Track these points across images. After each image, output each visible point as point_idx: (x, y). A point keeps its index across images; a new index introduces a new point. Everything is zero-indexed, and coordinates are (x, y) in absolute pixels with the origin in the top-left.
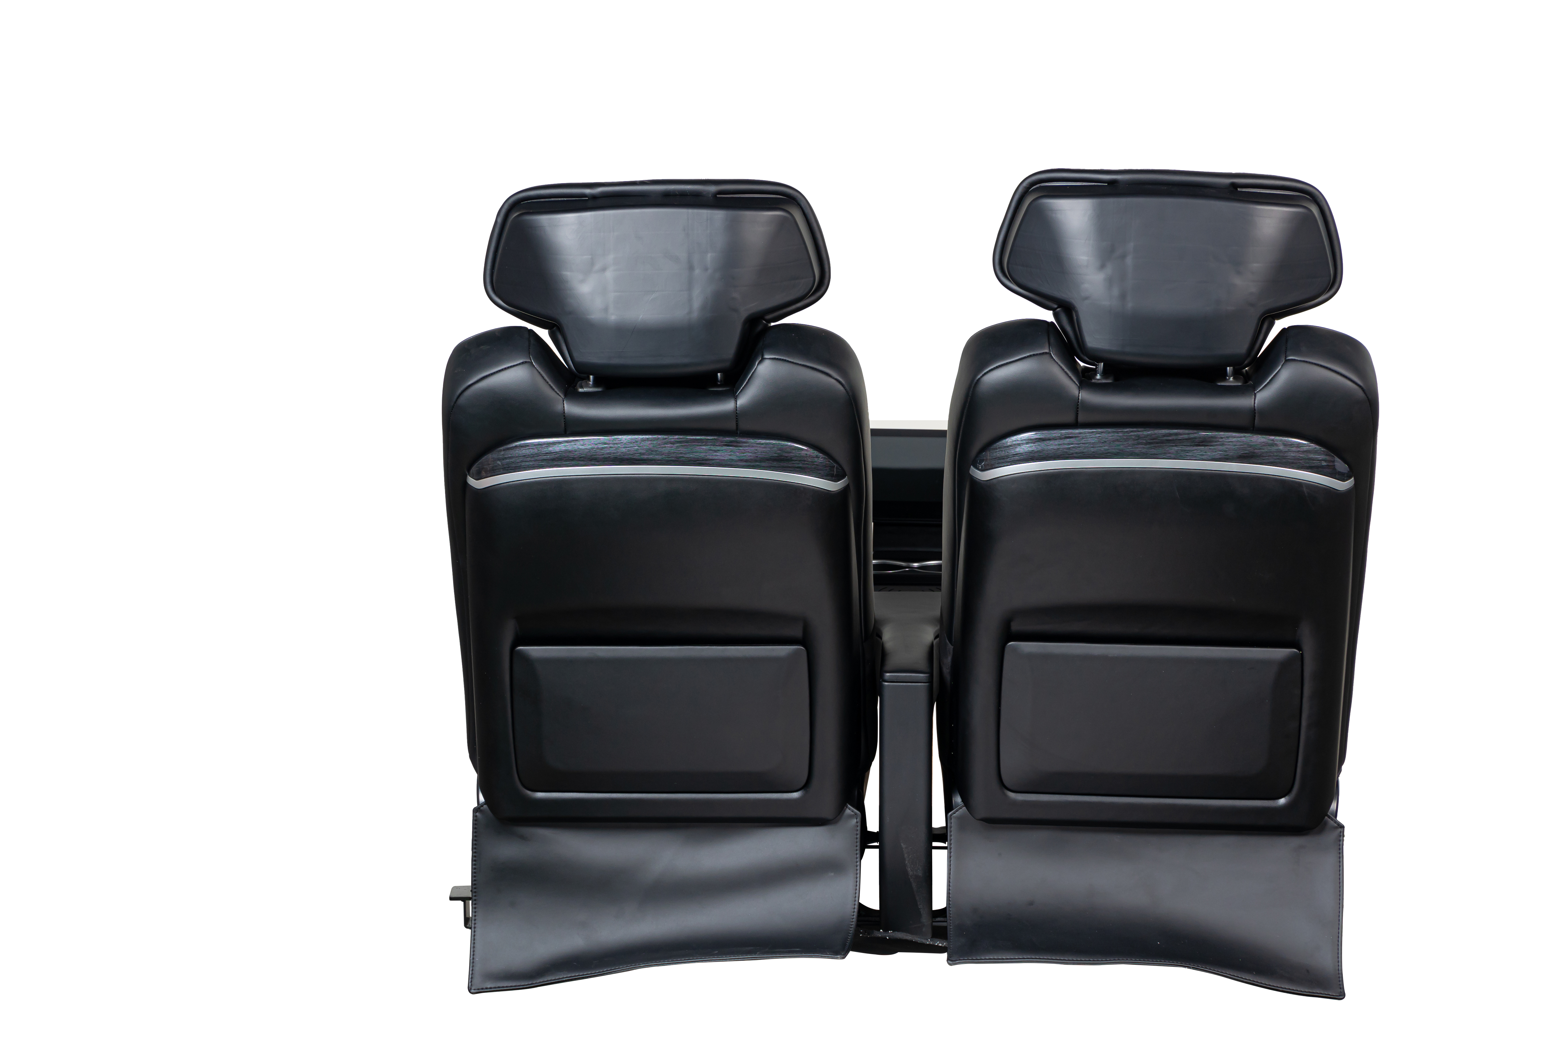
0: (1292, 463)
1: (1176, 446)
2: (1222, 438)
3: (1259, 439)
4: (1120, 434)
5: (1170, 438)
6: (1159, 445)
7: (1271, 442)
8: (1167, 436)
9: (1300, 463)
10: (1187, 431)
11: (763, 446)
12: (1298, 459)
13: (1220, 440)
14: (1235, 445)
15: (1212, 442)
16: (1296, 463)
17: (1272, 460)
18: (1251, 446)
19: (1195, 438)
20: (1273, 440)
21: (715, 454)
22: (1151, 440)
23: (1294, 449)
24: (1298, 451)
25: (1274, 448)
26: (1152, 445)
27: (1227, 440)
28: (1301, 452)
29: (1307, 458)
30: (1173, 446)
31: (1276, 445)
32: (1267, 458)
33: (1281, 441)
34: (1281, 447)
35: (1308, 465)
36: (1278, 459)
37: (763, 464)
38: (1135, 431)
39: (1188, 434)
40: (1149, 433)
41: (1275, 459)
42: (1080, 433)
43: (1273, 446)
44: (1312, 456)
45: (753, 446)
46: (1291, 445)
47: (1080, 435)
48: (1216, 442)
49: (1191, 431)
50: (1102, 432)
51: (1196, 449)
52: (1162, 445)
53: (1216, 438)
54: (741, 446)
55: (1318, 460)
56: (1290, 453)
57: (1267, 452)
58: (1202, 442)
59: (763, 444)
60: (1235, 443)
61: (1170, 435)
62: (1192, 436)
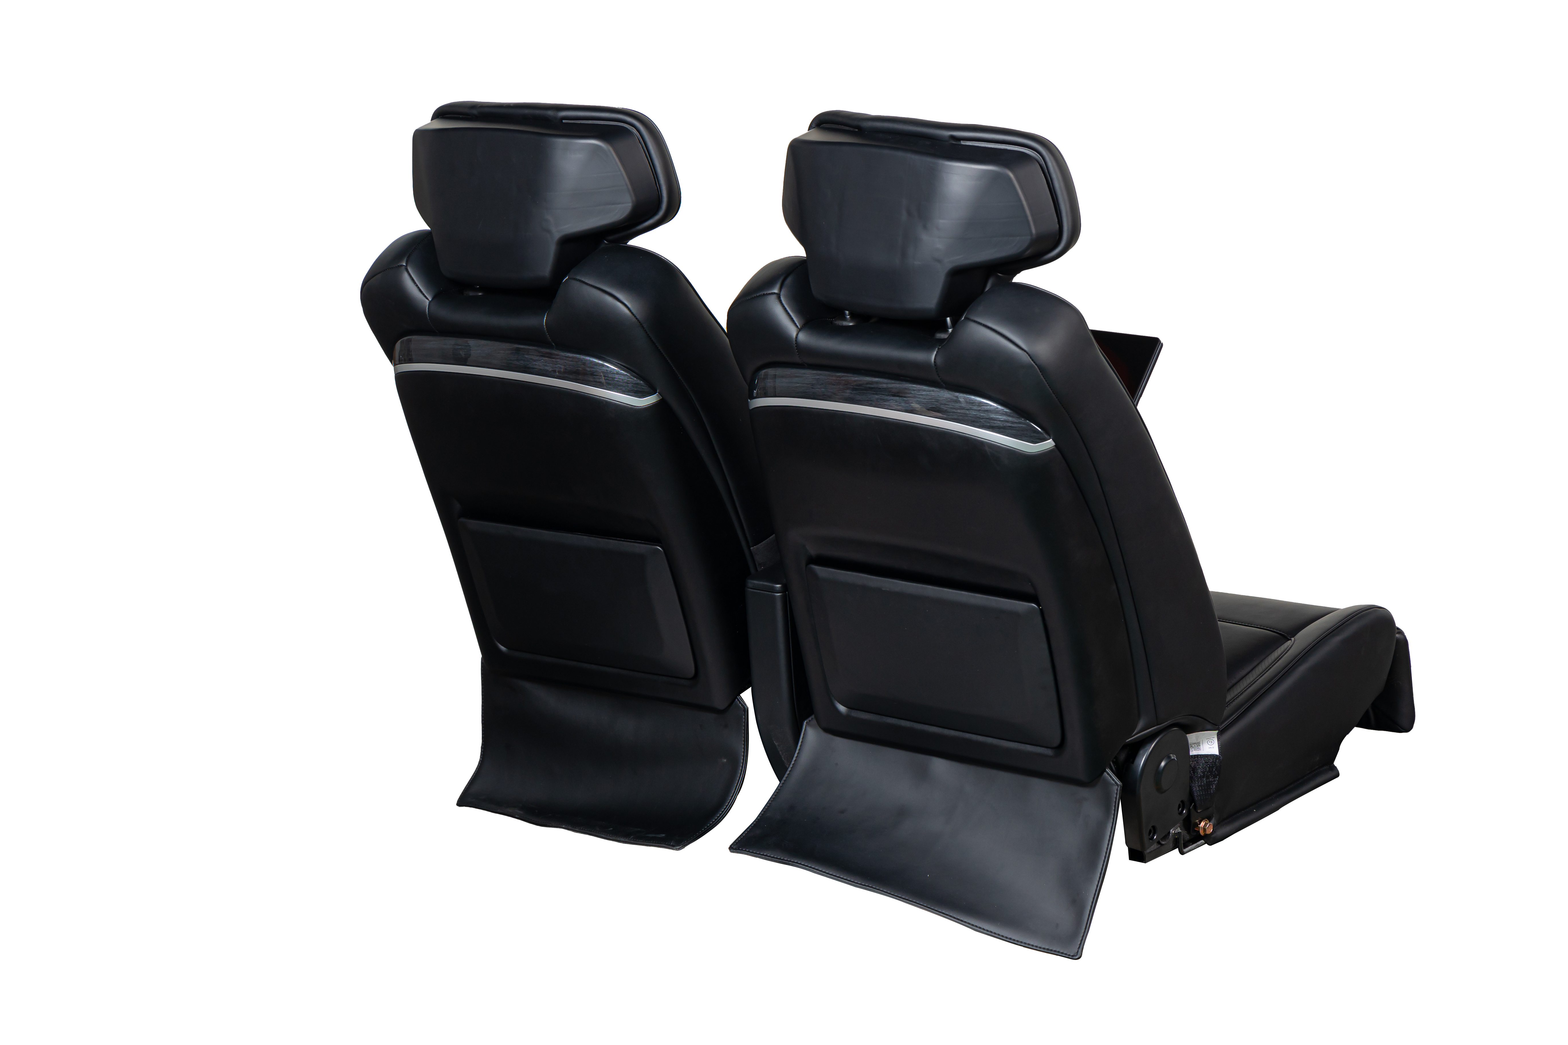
0: (974, 421)
1: (876, 394)
2: (914, 390)
3: (945, 395)
4: (834, 378)
5: (872, 386)
6: (863, 391)
7: (955, 398)
8: (871, 384)
9: (981, 421)
10: (885, 381)
11: (571, 359)
12: (979, 418)
13: (913, 392)
14: (925, 399)
15: (907, 393)
16: (977, 422)
17: (955, 417)
18: (937, 401)
19: (892, 388)
20: (957, 397)
21: (535, 363)
22: (857, 386)
23: (975, 408)
24: (980, 410)
25: (957, 405)
26: (858, 392)
27: (918, 393)
28: (982, 411)
29: (987, 417)
30: (874, 394)
31: (959, 402)
32: (951, 414)
33: (964, 398)
34: (964, 405)
35: (989, 425)
36: (961, 416)
37: (571, 376)
38: (846, 376)
39: (887, 383)
40: (856, 379)
41: (959, 416)
42: (804, 374)
43: (957, 403)
44: (993, 416)
45: (563, 359)
46: (973, 403)
47: (804, 375)
48: (909, 393)
49: (889, 381)
50: (821, 375)
51: (892, 399)
52: (865, 392)
53: (909, 390)
54: (554, 358)
55: (1000, 421)
56: (971, 411)
57: (951, 408)
58: (898, 393)
59: (570, 357)
60: (924, 397)
61: (872, 383)
62: (890, 386)
